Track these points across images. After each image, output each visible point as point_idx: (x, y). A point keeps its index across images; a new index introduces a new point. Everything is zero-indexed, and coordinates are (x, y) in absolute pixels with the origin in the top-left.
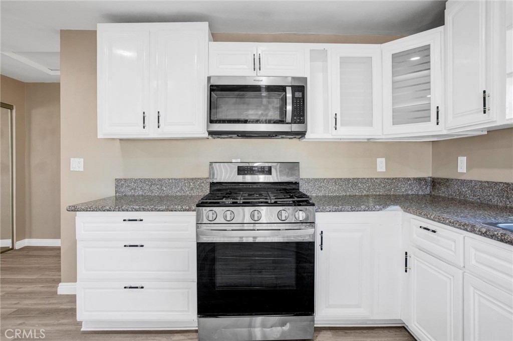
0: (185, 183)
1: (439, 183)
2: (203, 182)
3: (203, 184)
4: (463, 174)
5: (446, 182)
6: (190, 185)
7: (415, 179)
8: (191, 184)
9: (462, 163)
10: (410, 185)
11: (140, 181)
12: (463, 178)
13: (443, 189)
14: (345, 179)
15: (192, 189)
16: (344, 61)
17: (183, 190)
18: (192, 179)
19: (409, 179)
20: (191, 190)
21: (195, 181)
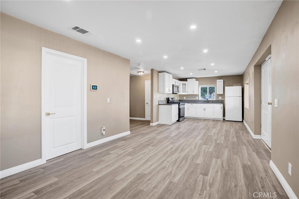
1: (181, 101)
4: (184, 99)
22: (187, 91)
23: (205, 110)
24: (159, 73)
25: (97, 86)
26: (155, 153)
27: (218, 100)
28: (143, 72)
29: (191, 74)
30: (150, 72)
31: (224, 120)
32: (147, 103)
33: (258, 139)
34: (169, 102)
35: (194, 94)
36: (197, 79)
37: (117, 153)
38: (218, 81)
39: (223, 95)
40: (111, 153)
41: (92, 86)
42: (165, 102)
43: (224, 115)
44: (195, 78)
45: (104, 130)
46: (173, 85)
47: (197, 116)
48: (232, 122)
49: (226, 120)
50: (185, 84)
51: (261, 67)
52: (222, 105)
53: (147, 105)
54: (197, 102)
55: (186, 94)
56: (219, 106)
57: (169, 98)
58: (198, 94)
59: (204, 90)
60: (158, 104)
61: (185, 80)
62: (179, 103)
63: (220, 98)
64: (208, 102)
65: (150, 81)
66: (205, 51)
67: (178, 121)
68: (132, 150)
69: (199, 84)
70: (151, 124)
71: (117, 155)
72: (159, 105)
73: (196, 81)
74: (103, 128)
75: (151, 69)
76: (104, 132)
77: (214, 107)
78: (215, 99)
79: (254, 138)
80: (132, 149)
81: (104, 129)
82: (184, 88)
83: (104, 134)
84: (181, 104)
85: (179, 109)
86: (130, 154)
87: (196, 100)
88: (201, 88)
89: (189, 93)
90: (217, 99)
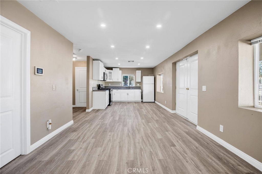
22: (112, 78)
23: (128, 94)
24: (93, 61)
25: (42, 69)
26: (120, 138)
27: (137, 87)
28: (76, 58)
29: (119, 64)
30: (86, 59)
31: (142, 101)
32: (77, 90)
33: (174, 113)
34: (100, 88)
35: (118, 81)
36: (121, 69)
37: (81, 148)
38: (137, 72)
39: (141, 83)
40: (74, 150)
41: (37, 68)
42: (97, 89)
43: (142, 98)
44: (120, 68)
45: (50, 124)
46: (104, 73)
47: (122, 100)
48: (148, 103)
49: (143, 102)
50: (110, 73)
51: (176, 64)
52: (140, 90)
53: (78, 92)
54: (120, 88)
55: (111, 81)
56: (139, 91)
57: (100, 85)
58: (121, 81)
59: (125, 79)
60: (92, 90)
61: (111, 69)
62: (110, 89)
63: (138, 85)
64: (129, 88)
65: (86, 67)
66: (148, 47)
67: (109, 105)
68: (94, 140)
69: (122, 74)
70: (87, 111)
71: (82, 150)
72: (93, 92)
73: (120, 70)
74: (48, 121)
75: (87, 56)
76: (50, 127)
77: (135, 92)
78: (135, 86)
79: (172, 113)
80: (92, 138)
81: (51, 122)
82: (111, 76)
83: (50, 128)
84: (111, 90)
85: (110, 95)
86: (96, 145)
87: (120, 87)
88: (123, 77)
89: (114, 81)
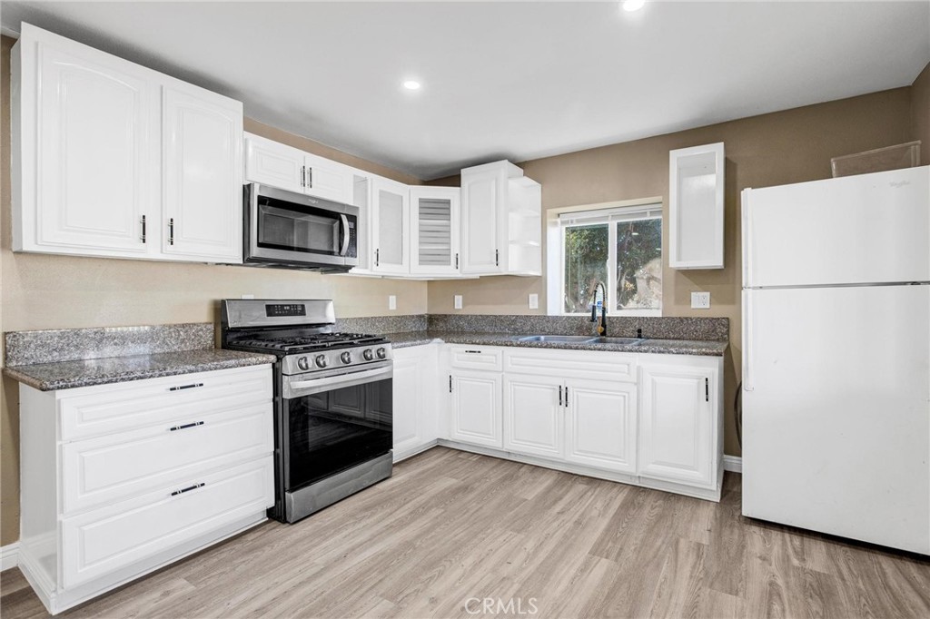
0: (170, 333)
1: (437, 320)
2: (201, 330)
3: (201, 333)
4: (459, 310)
5: (444, 318)
6: (179, 335)
7: (417, 316)
8: (181, 333)
9: (459, 300)
10: (414, 322)
11: (75, 334)
12: (460, 313)
13: (441, 324)
14: (365, 318)
15: (183, 341)
16: (383, 194)
17: (167, 344)
18: (183, 326)
19: (413, 317)
20: (182, 343)
21: (187, 328)
22: (454, 253)
23: (563, 397)
27: (681, 319)
35: (504, 271)
39: (726, 277)
42: (195, 341)
50: (436, 208)
52: (712, 368)
54: (532, 330)
55: (449, 273)
58: (539, 274)
64: (603, 332)
67: (277, 514)
69: (549, 205)
77: (638, 383)
78: (659, 314)
87: (529, 317)
89: (468, 270)
90: (677, 312)
